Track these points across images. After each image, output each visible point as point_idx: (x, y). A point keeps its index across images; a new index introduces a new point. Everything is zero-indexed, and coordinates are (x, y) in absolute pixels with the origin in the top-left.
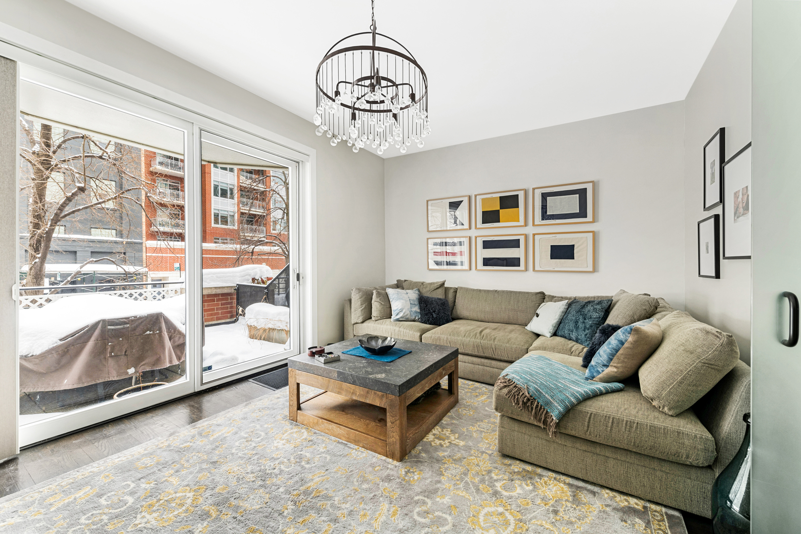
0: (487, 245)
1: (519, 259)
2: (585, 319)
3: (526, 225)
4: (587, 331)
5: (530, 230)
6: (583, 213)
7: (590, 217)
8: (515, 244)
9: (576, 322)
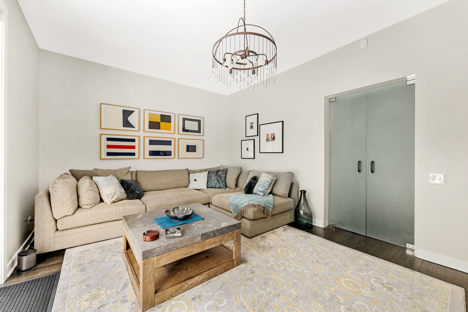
0: (152, 142)
1: (171, 152)
2: (221, 178)
3: (174, 133)
4: (223, 183)
5: (176, 136)
6: (199, 131)
7: (201, 134)
8: (169, 143)
9: (218, 180)
